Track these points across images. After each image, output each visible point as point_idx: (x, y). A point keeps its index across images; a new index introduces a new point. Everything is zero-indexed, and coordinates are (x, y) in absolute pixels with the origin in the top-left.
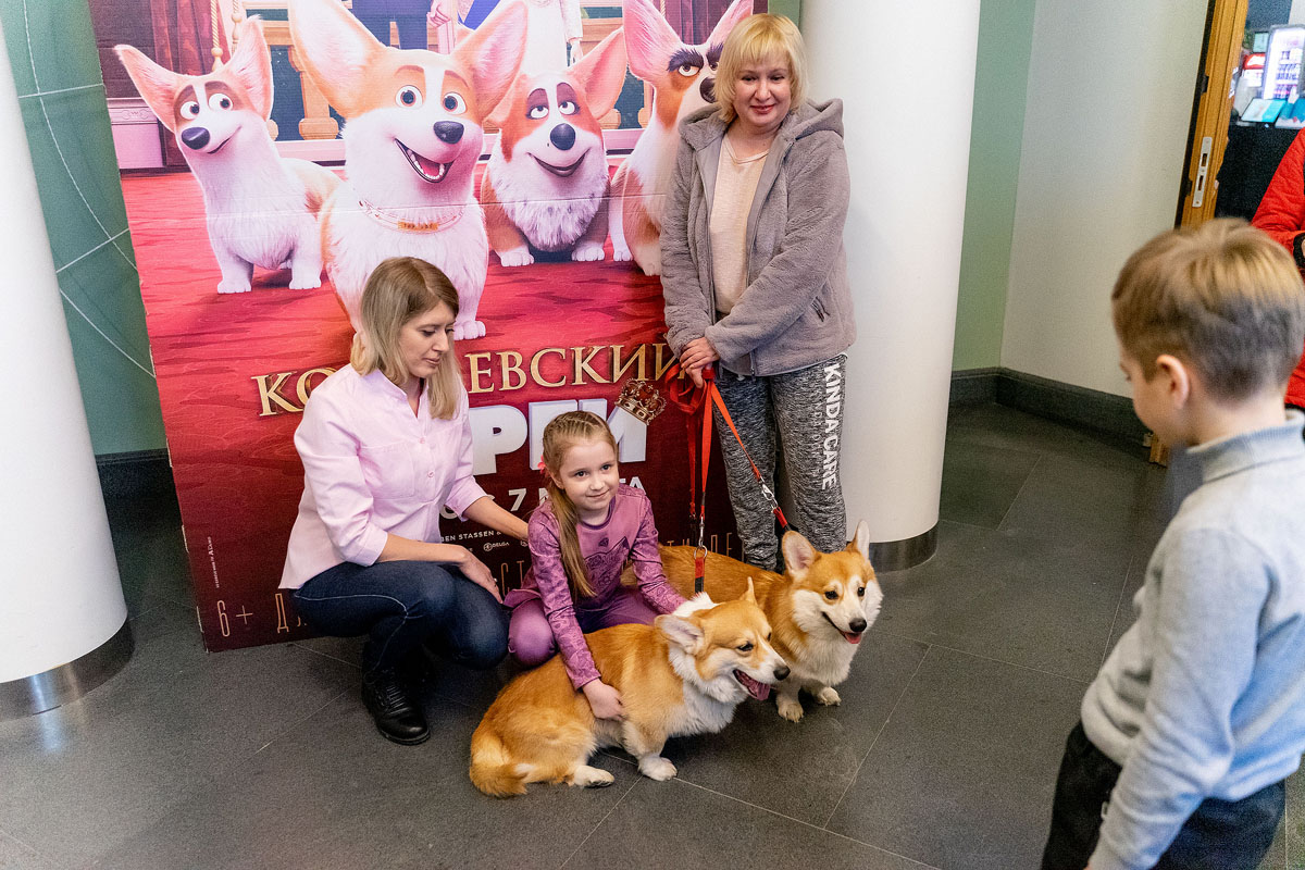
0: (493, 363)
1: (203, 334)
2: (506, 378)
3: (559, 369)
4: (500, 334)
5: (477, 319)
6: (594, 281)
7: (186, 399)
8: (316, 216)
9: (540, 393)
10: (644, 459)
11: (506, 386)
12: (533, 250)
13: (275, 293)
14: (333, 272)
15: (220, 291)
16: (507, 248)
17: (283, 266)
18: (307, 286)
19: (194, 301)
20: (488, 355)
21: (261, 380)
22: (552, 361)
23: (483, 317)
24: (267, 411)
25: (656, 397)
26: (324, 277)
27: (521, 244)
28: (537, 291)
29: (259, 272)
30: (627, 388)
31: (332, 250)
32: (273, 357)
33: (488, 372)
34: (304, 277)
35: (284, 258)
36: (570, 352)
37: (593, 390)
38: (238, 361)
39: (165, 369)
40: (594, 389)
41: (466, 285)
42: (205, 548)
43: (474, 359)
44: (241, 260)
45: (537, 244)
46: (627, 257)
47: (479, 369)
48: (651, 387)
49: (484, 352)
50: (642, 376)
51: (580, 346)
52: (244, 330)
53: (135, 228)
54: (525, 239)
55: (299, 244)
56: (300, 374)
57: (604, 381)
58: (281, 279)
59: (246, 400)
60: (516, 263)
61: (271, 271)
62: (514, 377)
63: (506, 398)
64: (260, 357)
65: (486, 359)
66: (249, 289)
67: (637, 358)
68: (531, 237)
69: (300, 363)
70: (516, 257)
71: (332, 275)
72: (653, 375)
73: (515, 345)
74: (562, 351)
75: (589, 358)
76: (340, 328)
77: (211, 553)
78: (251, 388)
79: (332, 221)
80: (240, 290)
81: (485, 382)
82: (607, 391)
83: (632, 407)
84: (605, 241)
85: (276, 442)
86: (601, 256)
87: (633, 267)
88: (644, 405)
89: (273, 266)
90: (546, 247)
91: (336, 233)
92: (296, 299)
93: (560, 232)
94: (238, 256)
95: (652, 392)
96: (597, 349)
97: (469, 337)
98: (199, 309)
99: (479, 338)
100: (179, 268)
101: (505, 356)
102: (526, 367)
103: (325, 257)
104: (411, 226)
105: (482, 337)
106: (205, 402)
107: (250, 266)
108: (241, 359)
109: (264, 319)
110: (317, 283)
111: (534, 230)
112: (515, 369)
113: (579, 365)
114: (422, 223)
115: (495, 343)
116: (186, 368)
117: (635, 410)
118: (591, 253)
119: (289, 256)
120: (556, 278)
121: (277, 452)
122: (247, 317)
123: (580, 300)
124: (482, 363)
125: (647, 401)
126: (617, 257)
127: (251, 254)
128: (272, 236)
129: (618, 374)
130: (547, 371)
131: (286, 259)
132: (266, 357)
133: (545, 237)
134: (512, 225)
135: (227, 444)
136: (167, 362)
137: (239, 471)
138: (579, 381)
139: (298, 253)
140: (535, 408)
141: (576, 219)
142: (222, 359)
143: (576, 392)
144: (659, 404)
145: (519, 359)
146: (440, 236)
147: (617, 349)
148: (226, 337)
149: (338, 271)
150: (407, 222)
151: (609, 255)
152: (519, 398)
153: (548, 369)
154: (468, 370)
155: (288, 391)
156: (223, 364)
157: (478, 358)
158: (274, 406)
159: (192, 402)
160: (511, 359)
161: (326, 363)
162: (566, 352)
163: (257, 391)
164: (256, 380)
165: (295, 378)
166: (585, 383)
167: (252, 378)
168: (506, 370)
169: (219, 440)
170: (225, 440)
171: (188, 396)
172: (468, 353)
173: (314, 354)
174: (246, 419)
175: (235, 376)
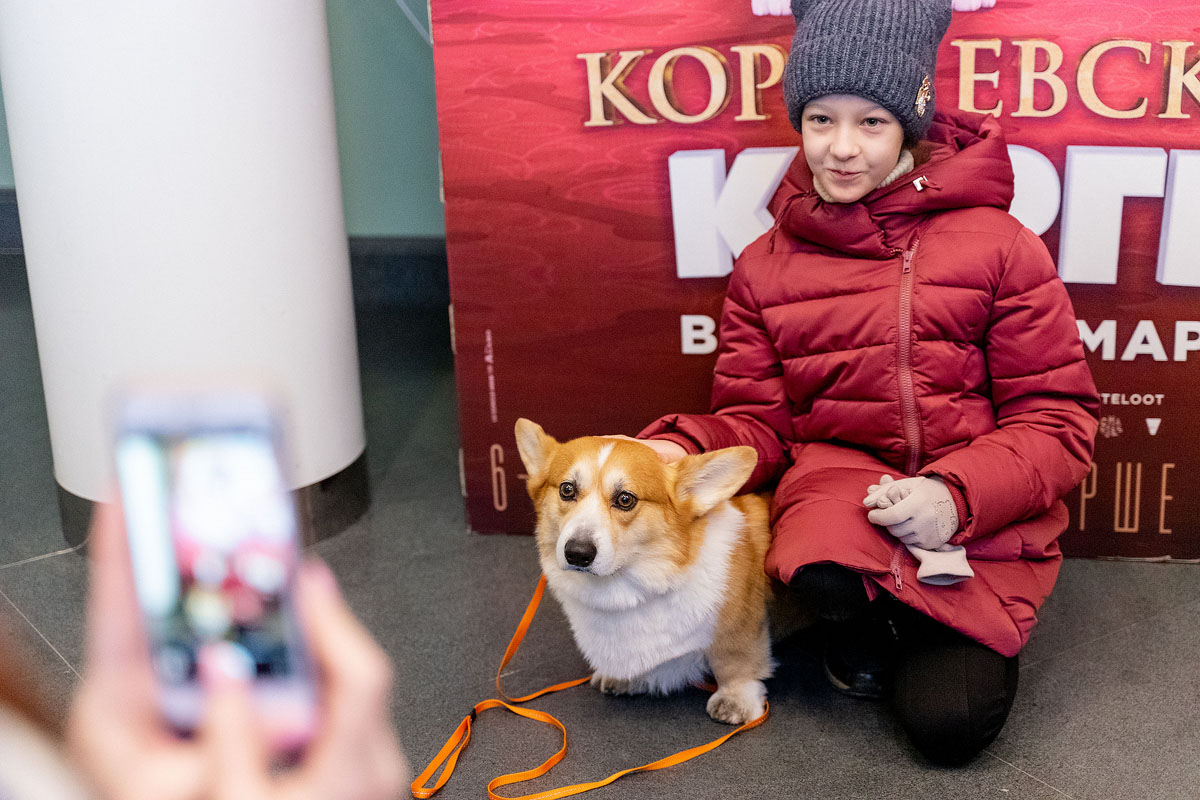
0: (1007, 62)
2: (1027, 92)
3: (1136, 83)
4: (1021, 5)
7: (474, 85)
9: (1089, 128)
11: (1026, 109)
20: (995, 45)
21: (593, 61)
22: (1122, 66)
24: (597, 118)
32: (614, 21)
33: (994, 77)
36: (1161, 52)
38: (559, 25)
39: (450, 32)
42: (480, 349)
43: (968, 50)
47: (978, 70)
49: (989, 37)
51: (1180, 37)
56: (657, 55)
59: (566, 94)
63: (1026, 132)
64: (595, 20)
65: (992, 51)
69: (660, 35)
73: (1052, 27)
74: (1145, 48)
77: (489, 358)
78: (576, 74)
81: (984, 97)
85: (606, 174)
99: (983, 9)
101: (1028, 49)
102: (1068, 72)
105: (988, 9)
106: (502, 93)
108: (563, 20)
112: (1048, 76)
113: (1177, 78)
115: (1010, 20)
116: (478, 31)
121: (607, 193)
124: (984, 60)
130: (1110, 82)
132: (603, 21)
135: (531, 170)
136: (454, 19)
137: (544, 221)
138: (1174, 110)
140: (1077, 156)
142: (531, 20)
143: (1167, 133)
152: (1049, 135)
153: (1112, 81)
154: (955, 72)
155: (634, 84)
156: (534, 28)
157: (978, 52)
158: (609, 109)
159: (483, 91)
160: (1041, 53)
161: (701, 39)
162: (1152, 49)
163: (585, 81)
164: (583, 63)
165: (647, 61)
166: (1187, 116)
167: (580, 56)
168: (1028, 76)
169: (516, 161)
170: (527, 164)
171: (477, 80)
172: (958, 38)
173: (683, 21)
174: (563, 128)
175: (552, 51)
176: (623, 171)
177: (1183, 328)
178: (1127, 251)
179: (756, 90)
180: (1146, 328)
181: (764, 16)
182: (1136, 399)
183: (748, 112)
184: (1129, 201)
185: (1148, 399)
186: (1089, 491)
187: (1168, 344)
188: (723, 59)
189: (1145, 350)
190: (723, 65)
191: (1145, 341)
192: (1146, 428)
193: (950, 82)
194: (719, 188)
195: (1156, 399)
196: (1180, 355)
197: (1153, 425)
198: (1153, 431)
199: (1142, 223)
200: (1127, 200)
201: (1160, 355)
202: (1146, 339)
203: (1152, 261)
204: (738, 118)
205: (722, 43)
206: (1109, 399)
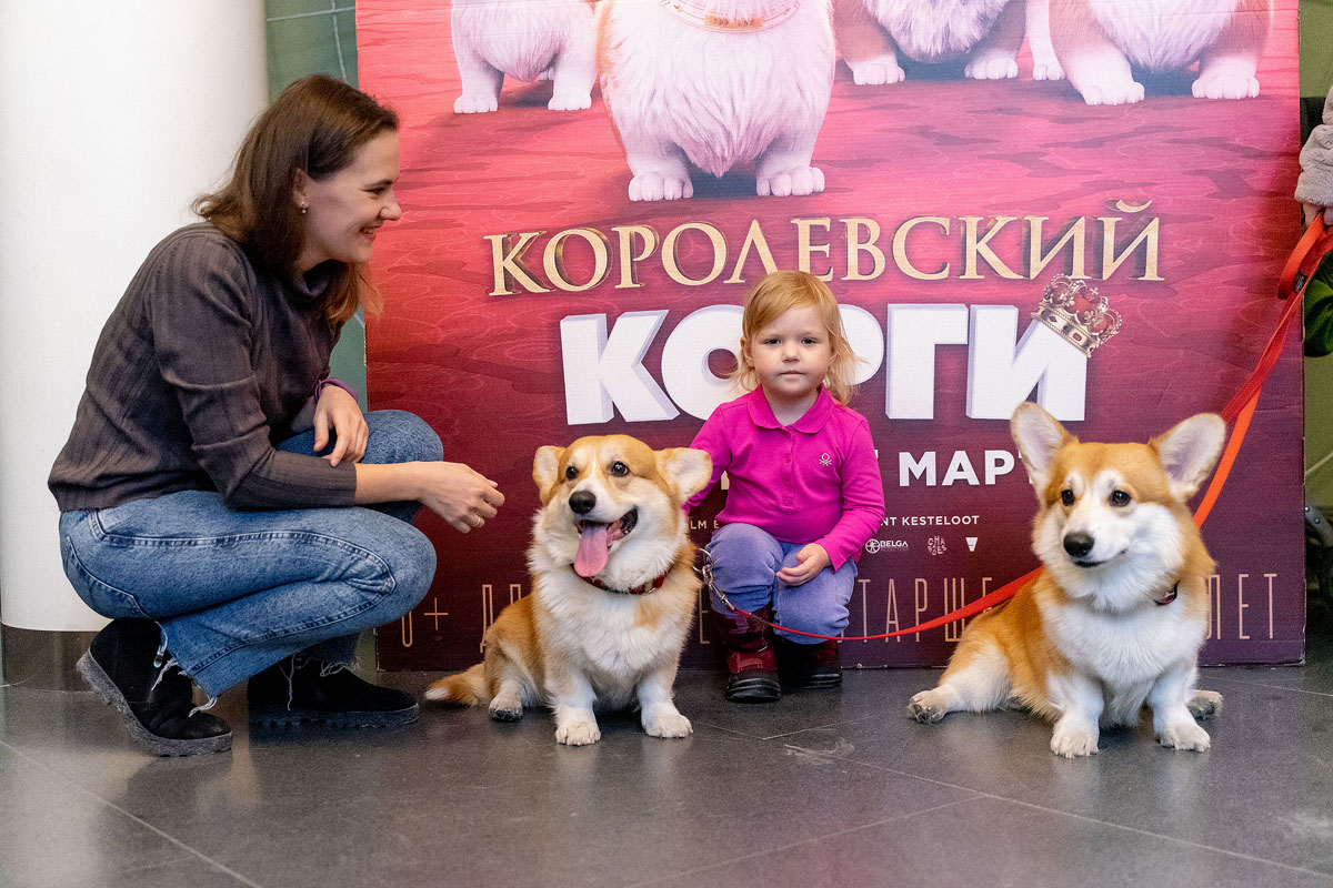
0: (836, 236)
1: (430, 169)
2: (853, 260)
3: (939, 251)
4: (845, 190)
5: (813, 163)
6: (1000, 110)
7: (397, 263)
8: (593, 8)
9: (906, 289)
10: (1081, 418)
11: (853, 274)
12: (904, 62)
13: (529, 115)
14: (609, 87)
15: (457, 109)
16: (864, 57)
17: (542, 76)
18: (573, 105)
19: (422, 122)
20: (826, 222)
21: (497, 241)
22: (928, 237)
23: (822, 162)
24: (500, 289)
25: (1103, 309)
26: (596, 93)
27: (885, 50)
28: (907, 125)
29: (510, 85)
30: (1053, 291)
31: (611, 55)
32: (515, 208)
33: (826, 248)
34: (570, 94)
35: (544, 66)
36: (959, 225)
37: (995, 290)
38: (469, 211)
40: (997, 289)
41: (799, 111)
43: (804, 227)
44: (488, 67)
45: (911, 51)
46: (1056, 73)
47: (813, 243)
48: (1095, 291)
49: (820, 216)
50: (1079, 270)
51: (972, 213)
52: (483, 167)
53: (363, 21)
54: (892, 45)
55: (567, 46)
56: (550, 235)
57: (1014, 276)
58: (538, 95)
59: (474, 270)
60: (876, 80)
61: (526, 84)
62: (866, 260)
63: (853, 292)
64: (498, 208)
65: (823, 227)
66: (494, 108)
67: (1071, 241)
68: (902, 41)
69: (552, 219)
70: (878, 70)
71: (608, 92)
72: (1099, 270)
73: (870, 207)
74: (945, 222)
75: (989, 236)
76: (612, 169)
78: (482, 252)
79: (615, 14)
80: (482, 109)
81: (818, 265)
82: (1019, 293)
83: (1061, 323)
84: (1019, 49)
85: (507, 336)
86: (1012, 70)
87: (1066, 91)
88: (1083, 321)
89: (531, 75)
90: (924, 55)
91: (618, 31)
92: (554, 124)
93: (947, 33)
94: (485, 61)
95: (1096, 301)
96: (1002, 221)
97: (799, 191)
98: (428, 134)
99: (815, 193)
100: (408, 77)
101: (852, 225)
103: (601, 64)
104: (723, 23)
105: (819, 193)
106: (420, 270)
107: (500, 76)
108: (471, 208)
109: (509, 152)
110: (586, 102)
111: (907, 30)
112: (869, 247)
113: (972, 246)
114: (739, 18)
115: (837, 202)
117: (1067, 329)
118: (996, 66)
119: (553, 62)
120: (940, 105)
121: (507, 353)
122: (487, 148)
123: (976, 141)
124: (817, 235)
125: (1088, 315)
126: (1039, 74)
127: (502, 58)
128: (533, 36)
129: (1037, 264)
130: (918, 250)
131: (548, 67)
132: (506, 208)
133: (924, 39)
134: (873, 21)
135: (443, 335)
137: (453, 379)
138: (971, 272)
139: (565, 58)
140: (899, 314)
141: (973, 13)
142: (445, 208)
143: (966, 291)
144: (1109, 321)
145: (875, 230)
146: (763, 37)
147: (1037, 223)
148: (457, 175)
149: (616, 85)
150: (717, 16)
151: (1026, 70)
152: (872, 295)
153: (920, 250)
154: (795, 245)
155: (531, 260)
156: (449, 214)
157: (811, 227)
158: (509, 281)
159: (401, 269)
160: (863, 229)
161: (587, 221)
162: (951, 223)
163: (491, 258)
164: (490, 241)
165: (543, 241)
166: (982, 277)
167: (486, 237)
168: (853, 247)
169: (430, 328)
170: (440, 330)
171: (400, 259)
172: (796, 217)
173: (572, 206)
174: (471, 298)
175: (463, 234)
176: (521, 333)
177: (990, 456)
178: (941, 391)
179: (632, 261)
180: (960, 457)
181: (638, 202)
182: (956, 520)
183: (626, 282)
184: (940, 349)
185: (966, 520)
186: (921, 606)
187: (980, 470)
188: (605, 238)
189: (960, 476)
190: (604, 242)
191: (960, 469)
192: (966, 546)
193: (790, 253)
194: (602, 347)
195: (973, 520)
196: (990, 480)
197: (972, 542)
198: (972, 549)
199: (952, 366)
200: (938, 347)
201: (974, 481)
202: (960, 468)
203: (962, 400)
204: (617, 287)
205: (605, 225)
206: (934, 521)
